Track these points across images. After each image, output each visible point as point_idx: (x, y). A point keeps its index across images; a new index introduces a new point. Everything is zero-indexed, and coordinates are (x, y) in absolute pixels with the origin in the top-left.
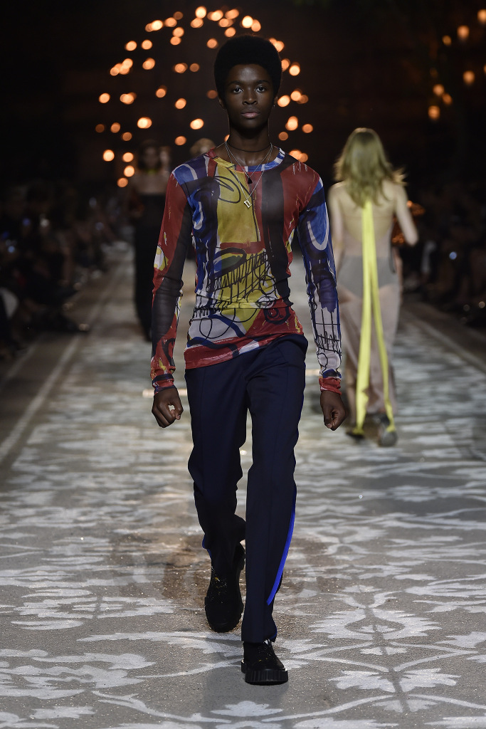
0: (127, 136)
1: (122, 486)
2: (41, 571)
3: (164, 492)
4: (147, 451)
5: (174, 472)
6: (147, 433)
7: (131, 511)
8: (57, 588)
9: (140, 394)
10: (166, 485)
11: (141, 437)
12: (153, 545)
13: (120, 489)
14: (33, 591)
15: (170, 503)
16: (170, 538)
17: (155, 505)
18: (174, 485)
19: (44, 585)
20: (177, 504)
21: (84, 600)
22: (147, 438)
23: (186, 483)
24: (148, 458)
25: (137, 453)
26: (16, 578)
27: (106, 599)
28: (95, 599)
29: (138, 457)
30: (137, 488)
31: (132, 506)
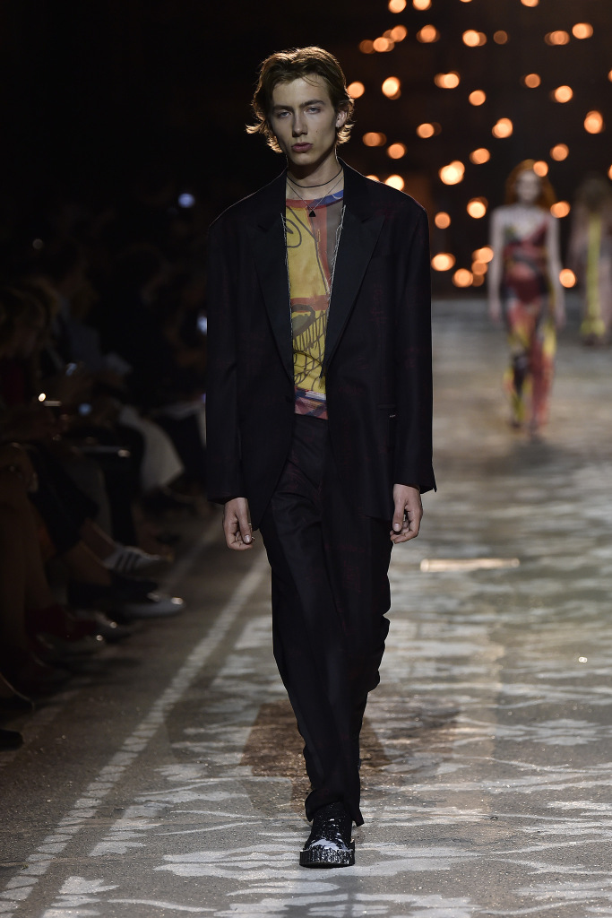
0: (397, 151)
1: (388, 715)
2: (257, 853)
3: (454, 725)
4: (428, 659)
5: (471, 693)
6: (428, 629)
7: (402, 756)
8: (284, 879)
9: (417, 566)
10: (457, 713)
11: (418, 637)
12: (438, 810)
13: (384, 721)
14: (245, 884)
15: (464, 742)
16: (465, 800)
17: (442, 745)
18: (472, 713)
19: (263, 874)
20: (476, 744)
21: (328, 899)
22: (428, 639)
23: (491, 710)
24: (429, 670)
25: (412, 662)
26: (218, 864)
27: (361, 897)
28: (344, 897)
29: (412, 669)
30: (412, 719)
31: (404, 747)
